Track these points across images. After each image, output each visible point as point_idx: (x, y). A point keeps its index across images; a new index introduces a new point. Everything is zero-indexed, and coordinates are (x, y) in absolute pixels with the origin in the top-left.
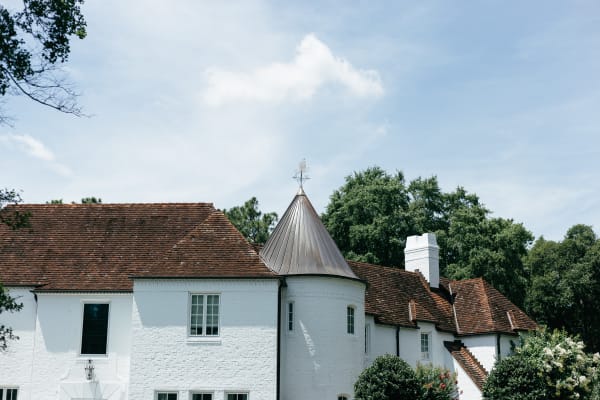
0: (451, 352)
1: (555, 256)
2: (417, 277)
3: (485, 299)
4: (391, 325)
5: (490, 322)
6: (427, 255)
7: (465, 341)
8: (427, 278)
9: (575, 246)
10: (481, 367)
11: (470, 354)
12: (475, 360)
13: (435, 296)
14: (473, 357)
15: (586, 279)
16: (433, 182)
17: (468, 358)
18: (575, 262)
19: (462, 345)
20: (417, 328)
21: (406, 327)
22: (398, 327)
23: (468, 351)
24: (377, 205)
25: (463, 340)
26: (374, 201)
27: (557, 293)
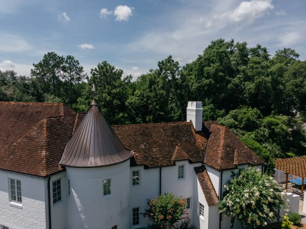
0: (197, 174)
1: (303, 70)
2: (191, 124)
4: (156, 167)
5: (219, 162)
7: (207, 168)
8: (194, 126)
10: (212, 185)
11: (208, 175)
12: (210, 180)
13: (198, 136)
14: (209, 178)
17: (206, 177)
19: (205, 169)
20: (174, 164)
21: (167, 166)
22: (161, 167)
23: (207, 173)
24: (215, 58)
25: (206, 167)
26: (214, 56)
27: (302, 87)
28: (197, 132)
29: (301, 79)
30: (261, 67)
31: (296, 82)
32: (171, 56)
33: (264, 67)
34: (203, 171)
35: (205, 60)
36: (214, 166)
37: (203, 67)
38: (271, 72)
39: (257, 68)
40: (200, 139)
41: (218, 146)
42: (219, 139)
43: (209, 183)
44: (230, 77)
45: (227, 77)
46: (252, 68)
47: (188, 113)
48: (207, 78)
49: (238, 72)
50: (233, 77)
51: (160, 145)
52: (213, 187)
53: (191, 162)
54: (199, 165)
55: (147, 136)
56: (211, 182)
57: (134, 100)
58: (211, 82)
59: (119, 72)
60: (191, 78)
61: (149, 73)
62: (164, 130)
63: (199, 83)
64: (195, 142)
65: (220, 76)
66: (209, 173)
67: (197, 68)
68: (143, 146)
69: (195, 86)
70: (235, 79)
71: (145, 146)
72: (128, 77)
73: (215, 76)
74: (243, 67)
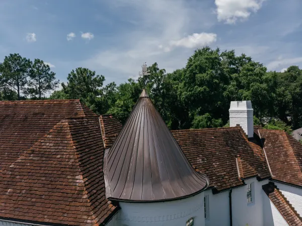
0: (268, 195)
1: (283, 80)
6: (246, 117)
7: (279, 185)
9: (292, 76)
10: (293, 209)
11: (283, 196)
13: (252, 144)
14: (285, 199)
16: (232, 52)
17: (281, 199)
18: (292, 82)
19: (276, 187)
20: (244, 184)
21: (237, 186)
22: (230, 190)
23: (280, 193)
24: (207, 65)
25: (276, 184)
26: (206, 63)
27: (284, 96)
28: (250, 139)
29: (283, 88)
30: (255, 75)
32: (156, 63)
33: (257, 74)
34: (273, 191)
35: (196, 66)
37: (195, 74)
39: (250, 75)
40: (256, 148)
42: (282, 146)
43: (287, 207)
44: (224, 84)
45: (221, 85)
46: (245, 75)
47: (231, 115)
48: (200, 86)
49: (231, 78)
50: (228, 84)
51: (219, 159)
52: (295, 212)
53: (259, 179)
54: (266, 182)
55: (200, 146)
56: (290, 205)
58: (205, 89)
59: (100, 78)
60: (177, 87)
61: (128, 82)
62: (215, 137)
63: (190, 91)
64: (253, 153)
65: (216, 82)
66: (283, 192)
67: (187, 75)
68: (200, 161)
70: (230, 86)
71: (203, 160)
72: (111, 84)
73: (209, 83)
74: (234, 75)
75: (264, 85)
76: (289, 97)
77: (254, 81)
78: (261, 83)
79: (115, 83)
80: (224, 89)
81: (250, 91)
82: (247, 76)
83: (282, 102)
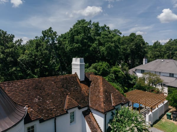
0: (85, 117)
1: (126, 41)
2: (76, 75)
3: (102, 89)
4: (52, 118)
5: (102, 105)
6: (79, 68)
7: (92, 111)
8: (79, 77)
9: (131, 39)
10: (98, 124)
11: (94, 117)
12: (95, 120)
13: (82, 85)
14: (95, 118)
15: (133, 47)
16: (98, 24)
17: (92, 119)
18: (131, 42)
19: (91, 111)
22: (55, 118)
23: (93, 115)
24: (81, 30)
26: (81, 29)
27: (127, 50)
28: (81, 82)
29: (126, 46)
30: (109, 38)
31: (124, 47)
32: (51, 28)
33: (110, 37)
34: (89, 114)
35: (75, 31)
36: (99, 109)
37: (74, 36)
38: (114, 41)
39: (106, 38)
40: (84, 87)
41: (99, 92)
42: (99, 86)
43: (95, 123)
44: (91, 43)
45: (89, 43)
46: (103, 38)
47: (73, 67)
48: (77, 43)
49: (95, 40)
50: (93, 43)
51: (52, 97)
52: (99, 126)
53: (80, 108)
54: (86, 109)
55: (40, 89)
56: (97, 122)
57: (24, 57)
58: (79, 46)
59: (11, 36)
60: (65, 43)
61: (35, 39)
62: (55, 82)
63: (71, 46)
64: (81, 91)
65: (85, 42)
67: (69, 36)
68: (37, 100)
69: (69, 48)
70: (94, 44)
71: (39, 99)
72: (19, 40)
73: (82, 42)
74: (97, 38)
75: (113, 44)
76: (129, 50)
77: (108, 41)
78: (112, 43)
79: (22, 40)
80: (91, 46)
81: (105, 48)
82: (104, 38)
83: (125, 53)
